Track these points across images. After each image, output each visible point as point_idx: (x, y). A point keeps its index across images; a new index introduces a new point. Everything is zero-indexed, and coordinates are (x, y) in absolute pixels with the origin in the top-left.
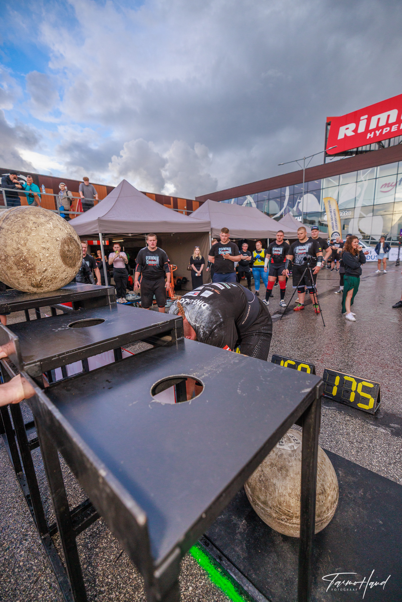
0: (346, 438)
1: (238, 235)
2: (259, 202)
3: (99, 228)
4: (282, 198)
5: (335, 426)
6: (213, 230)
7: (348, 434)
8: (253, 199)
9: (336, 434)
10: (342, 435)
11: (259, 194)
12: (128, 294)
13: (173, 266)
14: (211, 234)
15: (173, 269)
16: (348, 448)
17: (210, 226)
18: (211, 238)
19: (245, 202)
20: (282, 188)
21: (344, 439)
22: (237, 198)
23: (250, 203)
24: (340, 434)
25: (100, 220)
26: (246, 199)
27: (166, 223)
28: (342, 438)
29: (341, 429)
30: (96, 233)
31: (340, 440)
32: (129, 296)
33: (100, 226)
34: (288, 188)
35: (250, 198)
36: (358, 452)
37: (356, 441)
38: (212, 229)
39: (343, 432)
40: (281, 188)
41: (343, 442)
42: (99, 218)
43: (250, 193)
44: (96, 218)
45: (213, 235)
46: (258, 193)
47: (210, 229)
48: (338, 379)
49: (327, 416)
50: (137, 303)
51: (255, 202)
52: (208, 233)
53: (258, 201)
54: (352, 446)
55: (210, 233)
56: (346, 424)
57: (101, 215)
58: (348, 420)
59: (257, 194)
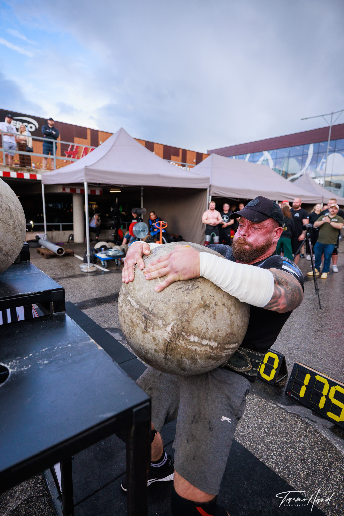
0: (299, 455)
1: (241, 195)
2: (278, 160)
3: (85, 177)
4: (304, 156)
5: (291, 436)
6: (212, 188)
7: (304, 449)
8: (271, 155)
9: (289, 447)
10: (296, 449)
11: (278, 151)
13: (163, 223)
14: (210, 191)
15: (163, 226)
16: (297, 468)
17: (209, 182)
18: (209, 195)
19: (262, 159)
20: (306, 146)
21: (297, 455)
22: (252, 154)
23: (267, 160)
24: (294, 448)
25: (87, 170)
26: (263, 155)
27: (159, 176)
28: (294, 453)
29: (297, 442)
30: (81, 182)
31: (290, 456)
32: (111, 251)
33: (86, 175)
34: (312, 146)
35: (267, 155)
36: (308, 475)
37: (311, 461)
38: (210, 186)
39: (298, 446)
40: (304, 145)
41: (295, 459)
42: (86, 166)
43: (268, 149)
44: (83, 167)
45: (211, 192)
46: (276, 149)
47: (208, 185)
48: (308, 377)
49: (285, 421)
50: (119, 259)
51: (273, 159)
52: (205, 190)
53: (276, 159)
54: (304, 467)
55: (208, 190)
56: (305, 436)
57: (88, 164)
58: (310, 432)
59: (275, 151)
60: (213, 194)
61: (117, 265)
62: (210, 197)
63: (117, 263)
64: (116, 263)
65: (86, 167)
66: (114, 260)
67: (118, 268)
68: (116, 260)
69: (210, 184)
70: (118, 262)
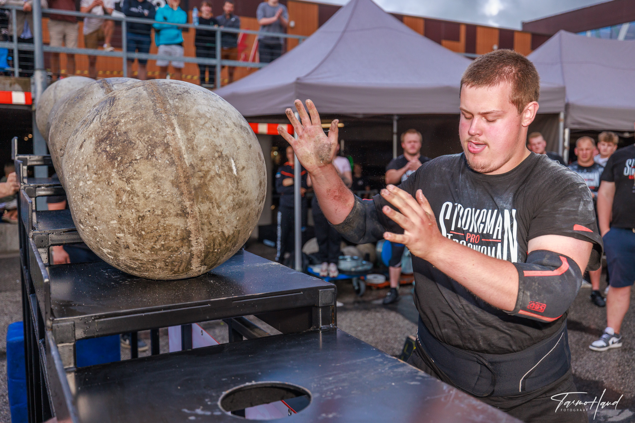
6: (570, 110)
12: (343, 254)
14: (566, 118)
17: (564, 98)
18: (565, 128)
32: (343, 259)
33: (299, 96)
38: (567, 107)
42: (298, 79)
44: (293, 80)
45: (569, 121)
47: (563, 105)
50: (362, 278)
52: (556, 115)
55: (562, 116)
57: (302, 74)
60: (573, 124)
61: (358, 291)
62: (567, 131)
63: (356, 288)
64: (354, 287)
65: (299, 81)
66: (350, 281)
67: (359, 299)
68: (355, 280)
69: (566, 101)
70: (359, 285)
